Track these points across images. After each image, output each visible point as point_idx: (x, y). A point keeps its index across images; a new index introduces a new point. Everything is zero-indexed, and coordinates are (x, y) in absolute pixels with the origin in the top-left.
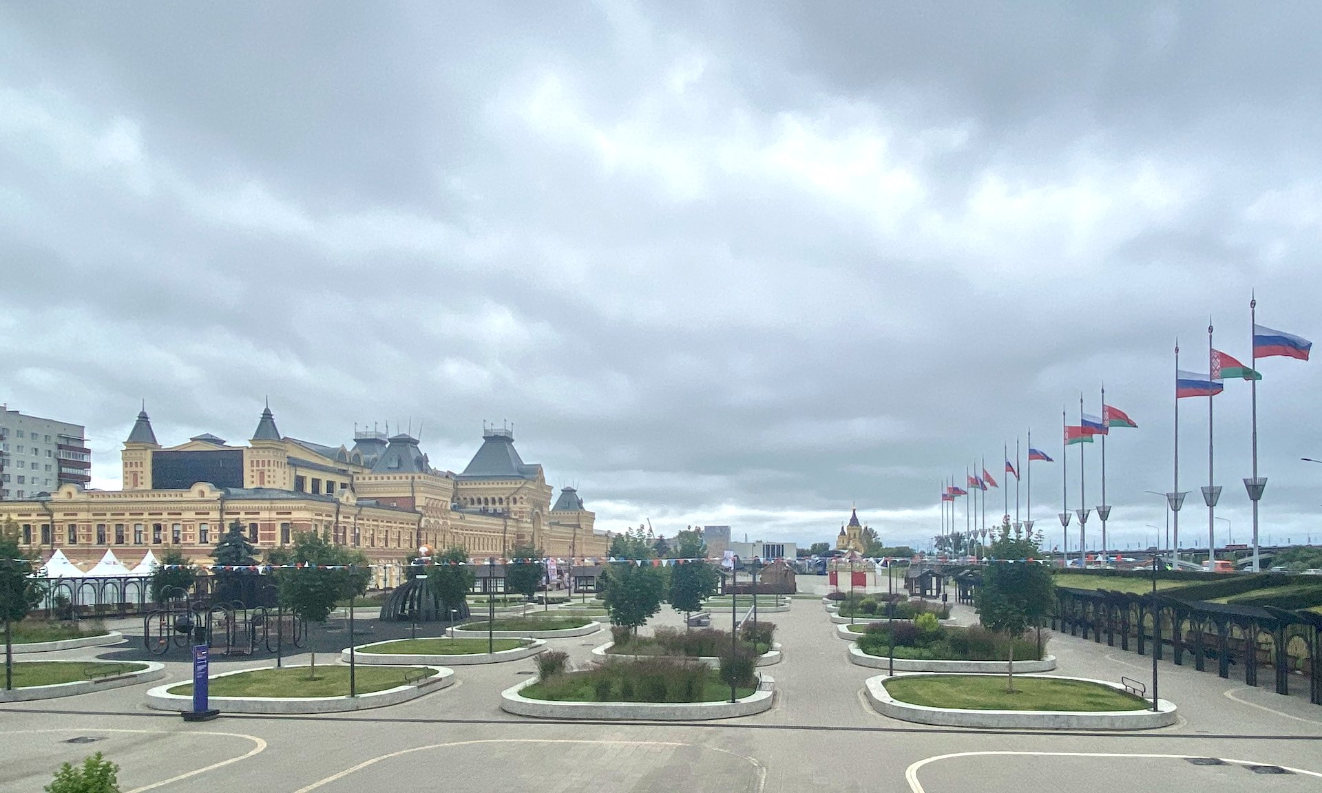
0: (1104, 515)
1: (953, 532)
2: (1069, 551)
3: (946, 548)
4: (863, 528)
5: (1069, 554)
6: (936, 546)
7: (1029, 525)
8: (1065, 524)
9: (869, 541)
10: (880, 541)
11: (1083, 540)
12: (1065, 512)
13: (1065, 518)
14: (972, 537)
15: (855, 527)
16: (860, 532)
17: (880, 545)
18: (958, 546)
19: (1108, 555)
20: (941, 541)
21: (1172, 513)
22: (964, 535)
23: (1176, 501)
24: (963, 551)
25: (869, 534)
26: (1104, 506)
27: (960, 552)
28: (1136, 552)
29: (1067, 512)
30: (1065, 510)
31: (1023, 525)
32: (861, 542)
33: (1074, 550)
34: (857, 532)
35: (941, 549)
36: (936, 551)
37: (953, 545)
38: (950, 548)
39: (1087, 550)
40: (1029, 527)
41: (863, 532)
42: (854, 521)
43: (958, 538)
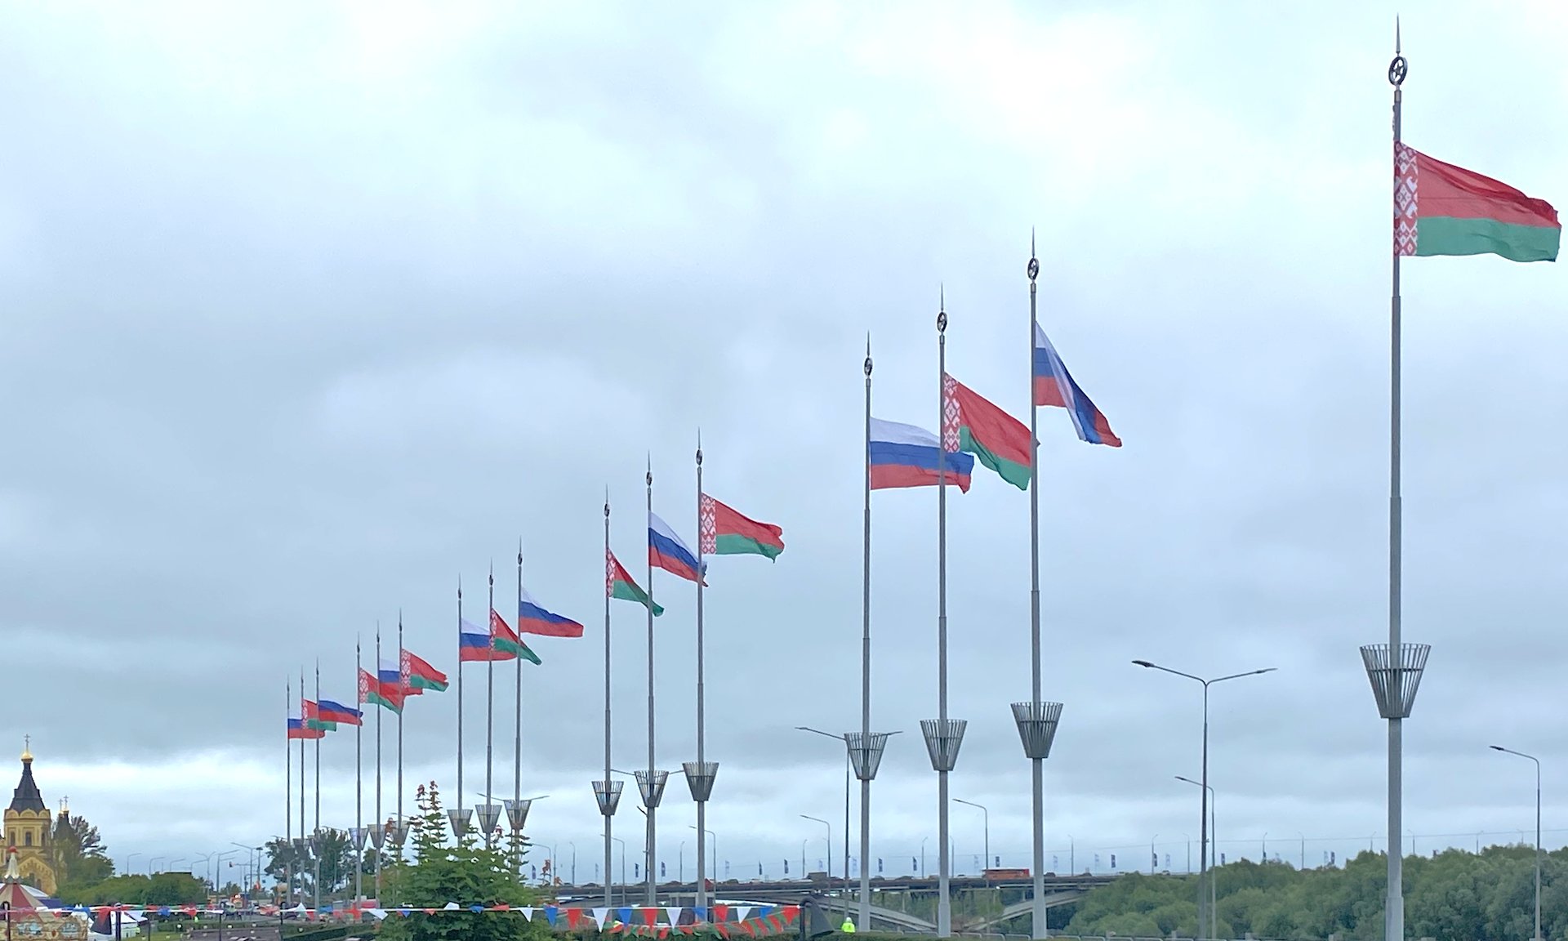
0: (701, 787)
1: (316, 830)
2: (616, 880)
3: (298, 876)
4: (54, 817)
5: (617, 890)
6: (269, 871)
7: (517, 812)
8: (608, 809)
9: (73, 856)
10: (107, 854)
11: (650, 852)
12: (608, 776)
13: (608, 795)
14: (369, 844)
15: (29, 813)
16: (46, 829)
17: (106, 866)
18: (330, 872)
19: (711, 895)
20: (284, 855)
21: (856, 785)
22: (348, 837)
23: (866, 752)
24: (345, 883)
25: (72, 832)
26: (701, 762)
27: (337, 887)
28: (778, 886)
29: (614, 777)
30: (608, 771)
31: (504, 810)
32: (49, 861)
33: (631, 881)
34: (37, 830)
35: (283, 880)
36: (270, 883)
37: (316, 868)
38: (308, 876)
39: (660, 880)
40: (519, 816)
41: (54, 828)
42: (27, 795)
43: (330, 844)
